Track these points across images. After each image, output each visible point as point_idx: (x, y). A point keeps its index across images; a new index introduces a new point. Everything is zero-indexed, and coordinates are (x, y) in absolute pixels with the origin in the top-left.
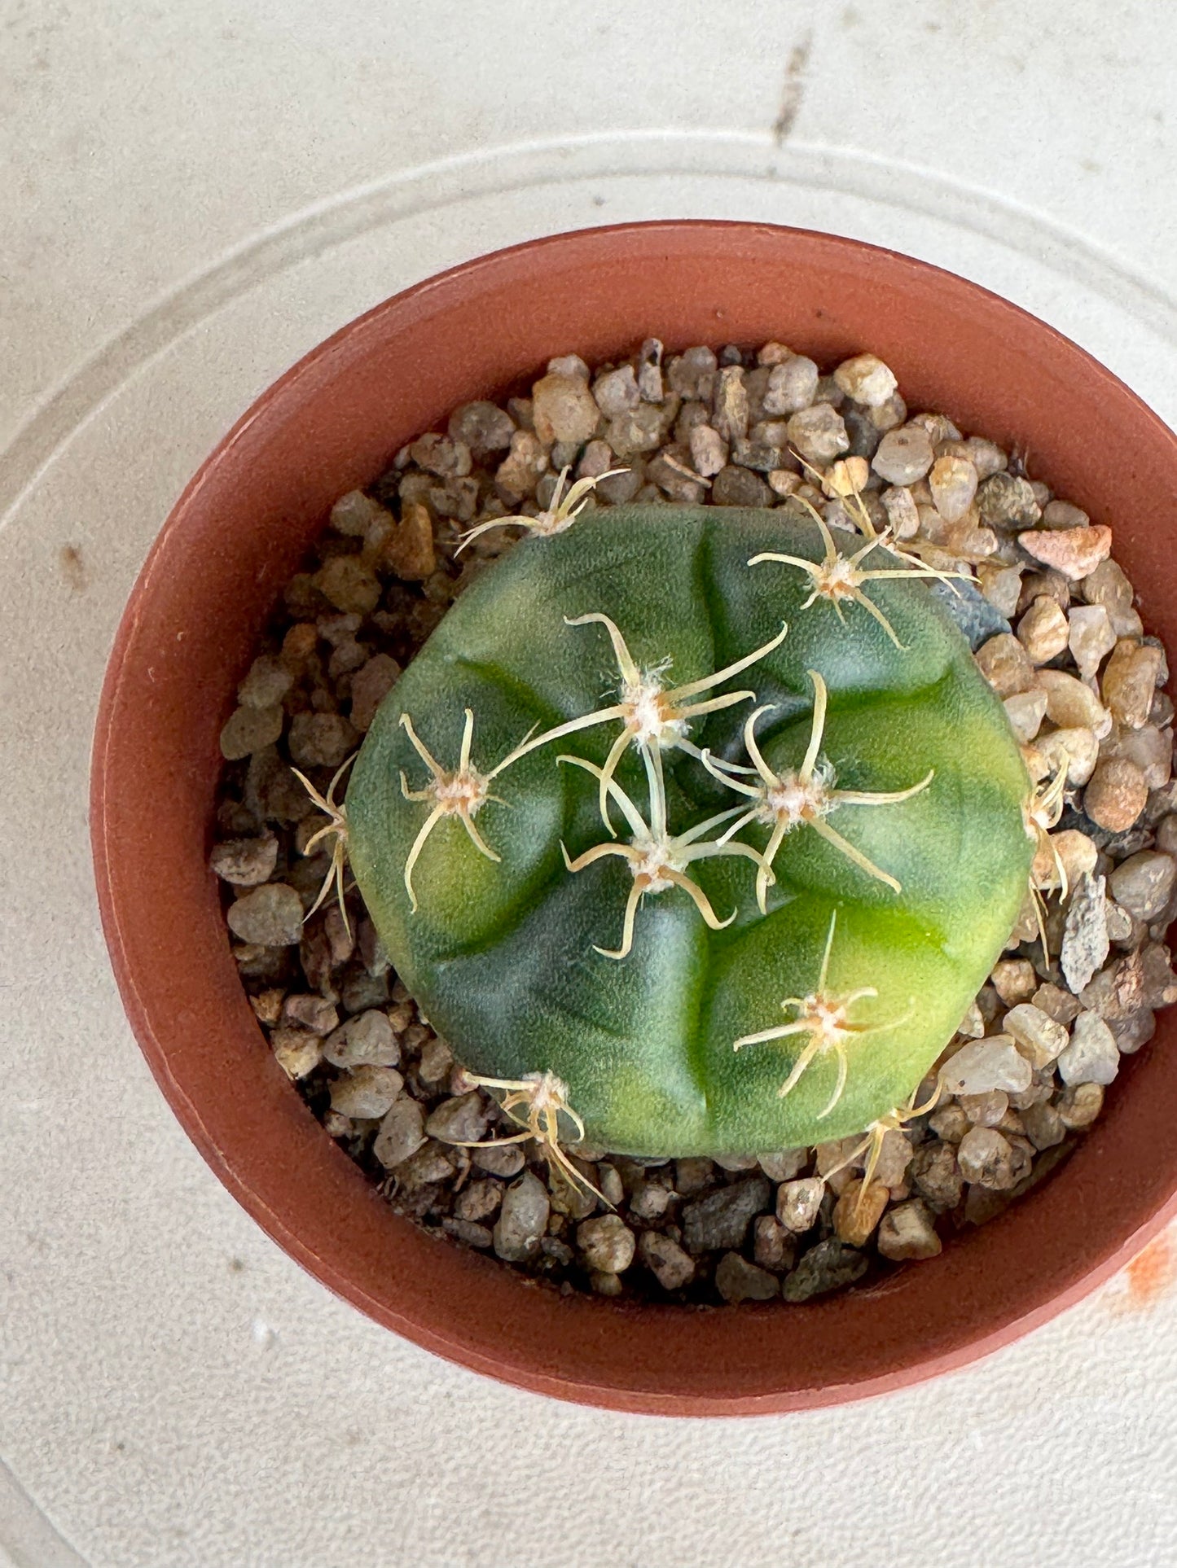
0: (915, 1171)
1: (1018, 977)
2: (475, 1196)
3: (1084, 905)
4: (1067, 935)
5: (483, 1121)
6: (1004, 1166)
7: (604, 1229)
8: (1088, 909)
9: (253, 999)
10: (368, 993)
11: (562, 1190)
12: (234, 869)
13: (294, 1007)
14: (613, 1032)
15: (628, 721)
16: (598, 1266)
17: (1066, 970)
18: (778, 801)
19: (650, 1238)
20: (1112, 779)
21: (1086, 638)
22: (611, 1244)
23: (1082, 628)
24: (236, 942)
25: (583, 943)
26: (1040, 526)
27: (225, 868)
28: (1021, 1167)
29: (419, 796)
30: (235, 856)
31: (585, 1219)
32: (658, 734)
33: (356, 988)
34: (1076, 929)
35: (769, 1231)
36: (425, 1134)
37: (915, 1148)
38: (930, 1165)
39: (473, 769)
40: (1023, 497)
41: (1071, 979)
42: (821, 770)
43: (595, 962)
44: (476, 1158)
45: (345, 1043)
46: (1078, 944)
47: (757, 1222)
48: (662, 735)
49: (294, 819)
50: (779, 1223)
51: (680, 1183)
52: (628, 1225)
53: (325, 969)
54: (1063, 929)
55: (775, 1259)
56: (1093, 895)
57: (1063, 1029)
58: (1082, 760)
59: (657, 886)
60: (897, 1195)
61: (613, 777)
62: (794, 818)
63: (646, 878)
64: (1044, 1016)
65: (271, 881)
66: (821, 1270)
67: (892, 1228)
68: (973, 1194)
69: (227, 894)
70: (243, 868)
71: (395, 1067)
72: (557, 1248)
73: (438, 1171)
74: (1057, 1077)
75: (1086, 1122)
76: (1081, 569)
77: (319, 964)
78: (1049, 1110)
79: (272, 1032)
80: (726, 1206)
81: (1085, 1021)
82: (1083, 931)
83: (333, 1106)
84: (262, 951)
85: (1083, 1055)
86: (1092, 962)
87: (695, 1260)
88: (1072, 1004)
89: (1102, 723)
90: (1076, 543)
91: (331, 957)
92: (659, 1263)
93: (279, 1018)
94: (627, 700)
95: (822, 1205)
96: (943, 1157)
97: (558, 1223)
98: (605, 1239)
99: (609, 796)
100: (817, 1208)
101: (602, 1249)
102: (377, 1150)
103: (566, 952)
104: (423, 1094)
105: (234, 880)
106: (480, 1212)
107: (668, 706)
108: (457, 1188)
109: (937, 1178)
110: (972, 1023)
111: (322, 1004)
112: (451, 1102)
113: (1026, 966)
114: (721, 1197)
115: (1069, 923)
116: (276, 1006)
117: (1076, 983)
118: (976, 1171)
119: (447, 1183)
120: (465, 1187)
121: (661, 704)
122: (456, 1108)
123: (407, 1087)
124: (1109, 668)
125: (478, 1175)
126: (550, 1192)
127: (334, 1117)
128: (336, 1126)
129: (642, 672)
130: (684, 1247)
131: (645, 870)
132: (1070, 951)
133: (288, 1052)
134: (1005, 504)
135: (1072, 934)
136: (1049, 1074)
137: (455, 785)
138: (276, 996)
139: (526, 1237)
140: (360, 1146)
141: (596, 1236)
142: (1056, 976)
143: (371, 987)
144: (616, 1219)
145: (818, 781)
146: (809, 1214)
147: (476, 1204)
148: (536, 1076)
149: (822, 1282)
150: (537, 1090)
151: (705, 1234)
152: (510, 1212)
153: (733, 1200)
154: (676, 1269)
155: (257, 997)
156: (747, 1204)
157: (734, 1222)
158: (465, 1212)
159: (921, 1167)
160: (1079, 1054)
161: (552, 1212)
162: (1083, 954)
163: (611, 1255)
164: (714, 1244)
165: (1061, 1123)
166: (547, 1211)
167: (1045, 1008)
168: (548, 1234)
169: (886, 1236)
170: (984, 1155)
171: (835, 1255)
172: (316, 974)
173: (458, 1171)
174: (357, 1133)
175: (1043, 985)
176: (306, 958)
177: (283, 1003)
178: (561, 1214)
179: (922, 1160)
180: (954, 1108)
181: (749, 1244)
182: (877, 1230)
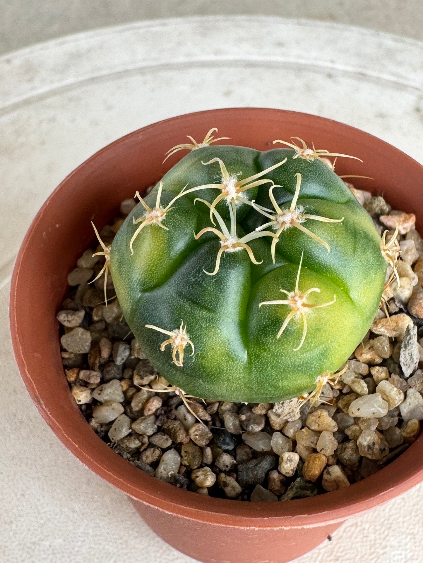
0: (338, 453)
1: (382, 372)
2: (149, 453)
3: (408, 338)
4: (402, 350)
5: (156, 426)
6: (377, 447)
7: (203, 471)
8: (410, 339)
9: (66, 370)
10: (113, 371)
11: (186, 456)
12: (66, 319)
13: (83, 374)
14: (209, 310)
15: (223, 191)
16: (199, 485)
17: (402, 365)
18: (281, 219)
19: (223, 475)
20: (418, 297)
21: (407, 252)
22: (206, 475)
23: (405, 248)
24: (63, 350)
25: (199, 271)
26: (388, 214)
27: (62, 317)
28: (384, 450)
29: (140, 220)
30: (67, 314)
31: (195, 469)
32: (235, 198)
33: (109, 369)
34: (405, 347)
35: (275, 475)
36: (130, 428)
37: (339, 443)
38: (345, 449)
39: (161, 206)
40: (380, 203)
41: (404, 369)
42: (299, 209)
43: (204, 279)
44: (151, 440)
45: (101, 390)
46: (407, 353)
47: (270, 472)
48: (237, 199)
49: (93, 306)
50: (280, 473)
51: (238, 457)
52: (213, 471)
53: (97, 362)
54: (400, 348)
55: (277, 488)
56: (412, 334)
57: (401, 391)
58: (407, 290)
59: (231, 250)
60: (331, 461)
61: (216, 208)
62: (288, 225)
63: (227, 247)
64: (393, 386)
65: (80, 326)
66: (296, 488)
67: (329, 473)
68: (364, 460)
69: (62, 330)
70: (70, 318)
71: (121, 403)
72: (181, 478)
73: (134, 444)
74: (400, 415)
75: (412, 434)
76: (404, 228)
77: (95, 359)
78: (397, 428)
79: (72, 385)
80: (256, 465)
81: (410, 392)
82: (409, 348)
83: (94, 415)
84: (73, 355)
85: (410, 404)
86: (413, 362)
87: (242, 487)
88: (405, 384)
89: (414, 279)
90: (402, 219)
91: (101, 357)
92: (226, 484)
93: (76, 380)
94: (224, 183)
95: (298, 465)
96: (350, 445)
97: (184, 470)
98: (203, 474)
99: (213, 215)
100: (296, 466)
101: (202, 477)
102: (110, 435)
103: (192, 276)
104: (131, 415)
105: (66, 324)
106: (150, 460)
107: (240, 186)
108: (142, 450)
109: (348, 454)
110: (363, 388)
111: (94, 373)
112: (143, 417)
113: (385, 368)
114: (254, 462)
115: (403, 345)
116: (75, 375)
117: (407, 372)
118: (364, 447)
119: (138, 449)
120: (145, 450)
121: (237, 186)
122: (144, 419)
123: (125, 413)
124: (416, 266)
125: (151, 445)
126: (181, 457)
127: (93, 419)
128: (94, 423)
129: (231, 175)
130: (237, 480)
131: (226, 243)
132: (403, 356)
133: (78, 391)
134: (375, 206)
135: (404, 349)
136: (396, 413)
137: (154, 212)
138: (76, 371)
139: (169, 472)
140: (103, 434)
141: (199, 474)
142: (398, 370)
143: (115, 369)
144: (209, 469)
145: (298, 212)
146: (292, 468)
147: (149, 456)
148: (177, 330)
149: (296, 492)
150: (176, 337)
151: (248, 476)
152: (163, 461)
153: (259, 463)
154: (233, 488)
155: (68, 370)
156: (266, 464)
157: (260, 472)
158: (144, 458)
159: (342, 450)
160: (408, 403)
161: (181, 465)
162: (409, 358)
163: (206, 479)
164: (251, 481)
165: (401, 435)
166: (179, 464)
167: (394, 384)
168: (179, 473)
169: (326, 476)
170: (368, 439)
171: (303, 484)
172: (94, 364)
173: (143, 444)
174: (102, 429)
175: (393, 374)
176: (90, 357)
177: (78, 374)
178: (185, 466)
179: (342, 448)
180: (355, 425)
181: (266, 482)
182: (322, 474)
